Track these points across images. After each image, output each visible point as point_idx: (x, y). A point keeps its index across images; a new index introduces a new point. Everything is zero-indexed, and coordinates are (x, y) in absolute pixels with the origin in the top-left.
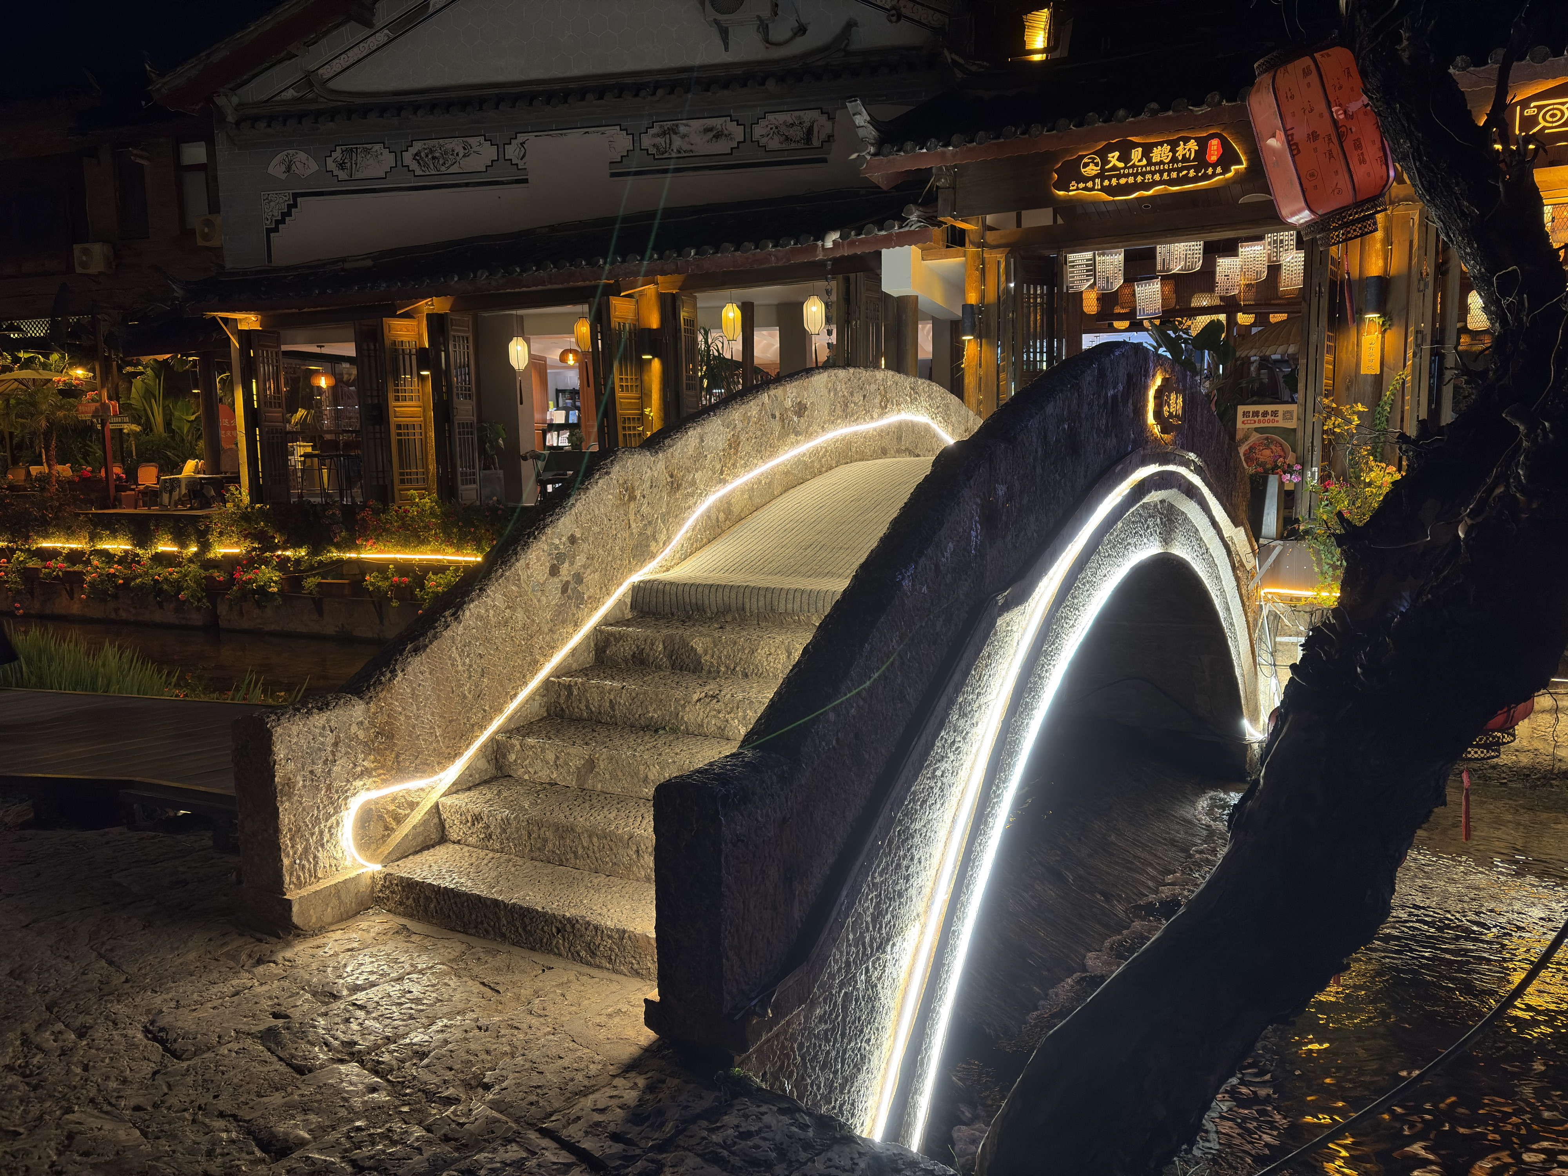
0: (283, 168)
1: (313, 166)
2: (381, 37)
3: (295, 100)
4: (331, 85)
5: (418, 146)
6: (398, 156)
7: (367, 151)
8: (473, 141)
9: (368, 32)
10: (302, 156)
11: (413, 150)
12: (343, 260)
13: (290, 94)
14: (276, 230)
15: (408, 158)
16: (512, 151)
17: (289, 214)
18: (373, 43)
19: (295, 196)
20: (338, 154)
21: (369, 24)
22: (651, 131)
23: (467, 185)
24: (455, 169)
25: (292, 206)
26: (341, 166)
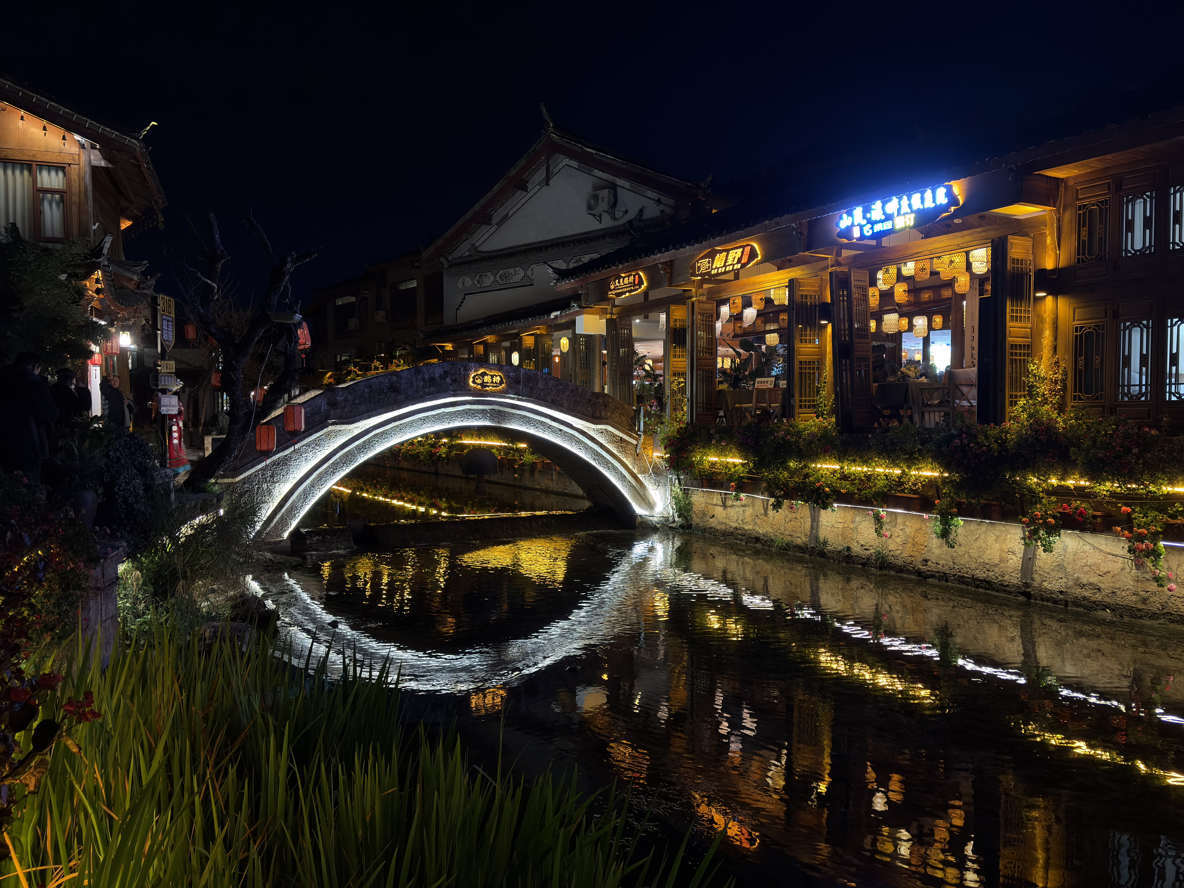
0: (462, 284)
1: (470, 283)
2: (494, 229)
3: (469, 256)
4: (479, 249)
5: (501, 272)
6: (495, 276)
7: (486, 275)
8: (517, 269)
9: (490, 227)
10: (467, 278)
11: (499, 274)
12: (476, 320)
13: (467, 254)
14: (459, 309)
15: (498, 276)
16: (529, 272)
17: (462, 302)
18: (491, 231)
19: (465, 295)
20: (477, 277)
21: (490, 224)
22: (573, 261)
23: (515, 287)
24: (511, 281)
25: (464, 299)
26: (478, 282)
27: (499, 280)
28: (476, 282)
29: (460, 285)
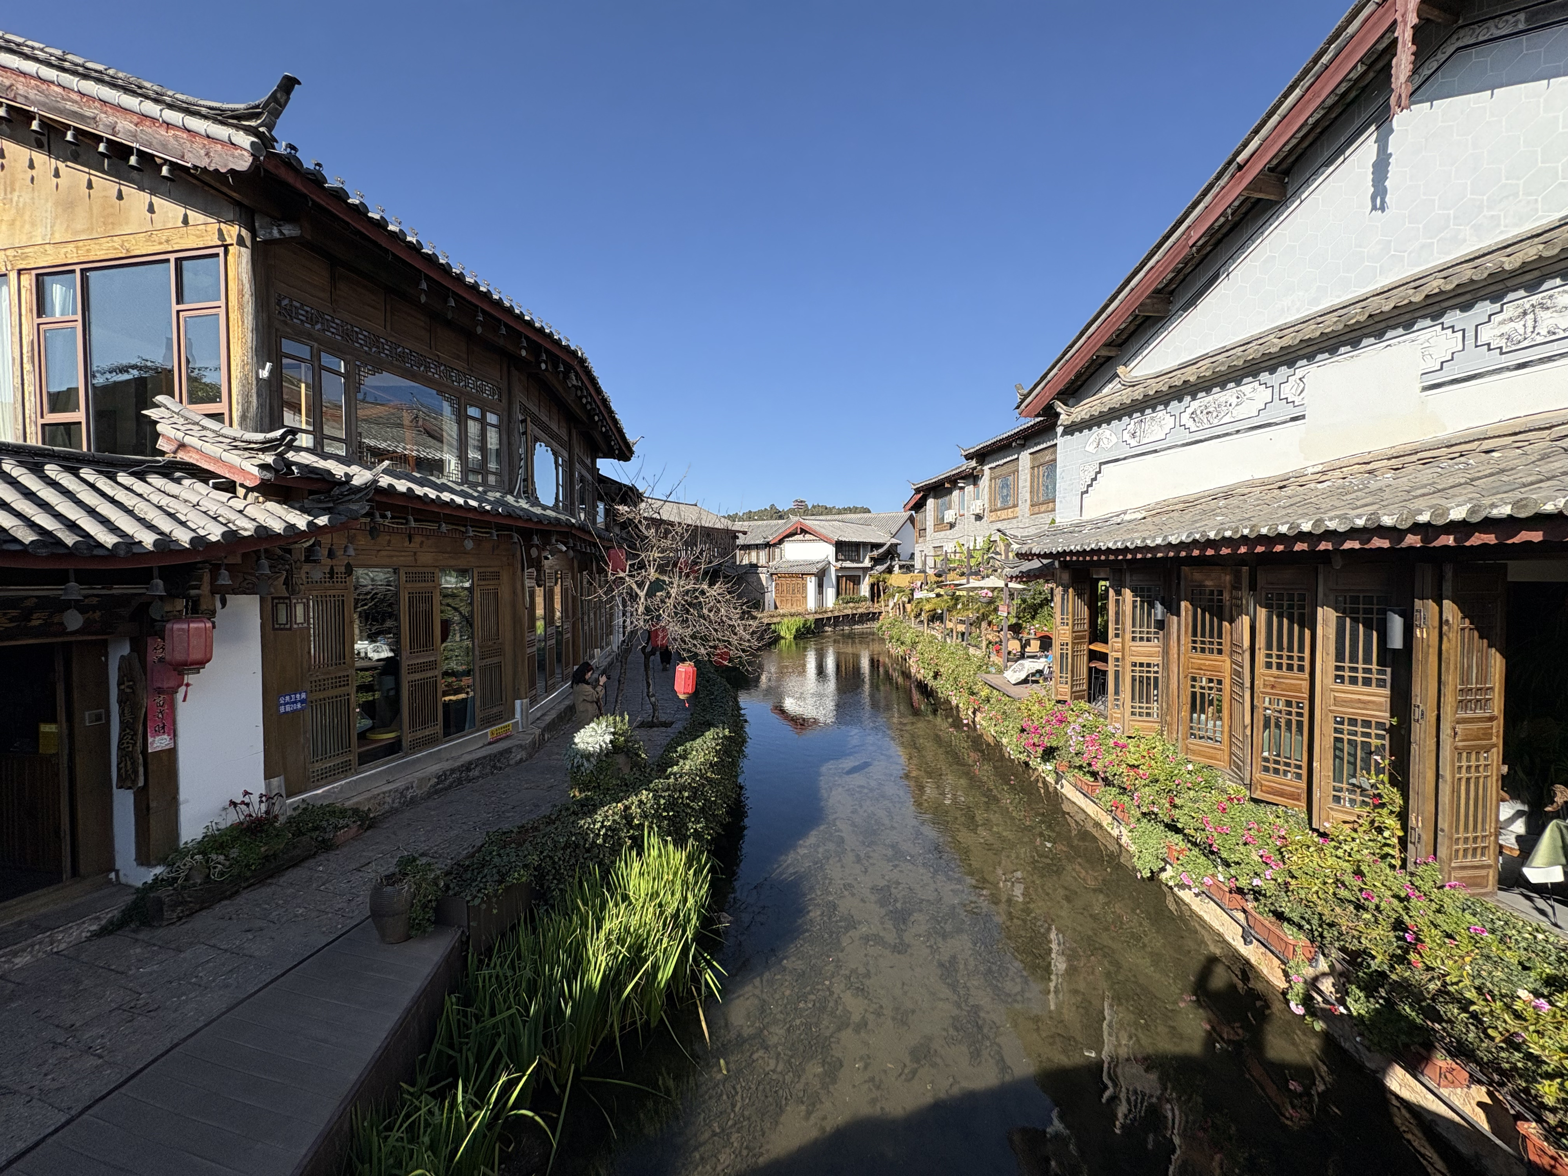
0: (1095, 445)
4: (1134, 372)
5: (1194, 407)
6: (1177, 418)
7: (1153, 419)
8: (1247, 388)
10: (1108, 433)
11: (1189, 410)
13: (1107, 387)
14: (1087, 492)
15: (1185, 418)
16: (1288, 391)
17: (1095, 479)
19: (1101, 464)
20: (1132, 426)
22: (1498, 318)
24: (1227, 419)
25: (1099, 472)
26: (1133, 435)
27: (1190, 424)
28: (1126, 436)
29: (1091, 448)
